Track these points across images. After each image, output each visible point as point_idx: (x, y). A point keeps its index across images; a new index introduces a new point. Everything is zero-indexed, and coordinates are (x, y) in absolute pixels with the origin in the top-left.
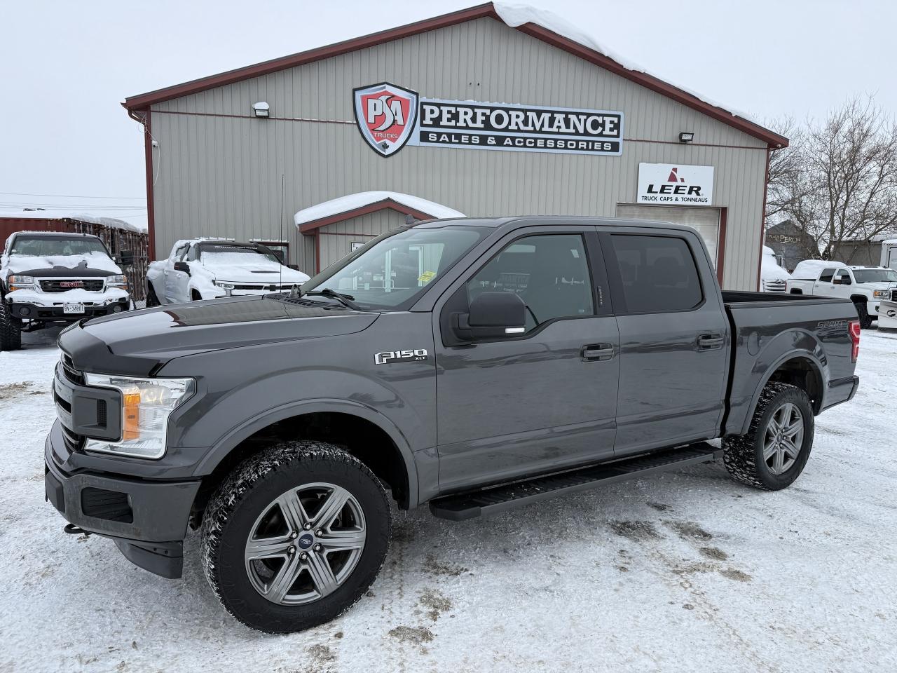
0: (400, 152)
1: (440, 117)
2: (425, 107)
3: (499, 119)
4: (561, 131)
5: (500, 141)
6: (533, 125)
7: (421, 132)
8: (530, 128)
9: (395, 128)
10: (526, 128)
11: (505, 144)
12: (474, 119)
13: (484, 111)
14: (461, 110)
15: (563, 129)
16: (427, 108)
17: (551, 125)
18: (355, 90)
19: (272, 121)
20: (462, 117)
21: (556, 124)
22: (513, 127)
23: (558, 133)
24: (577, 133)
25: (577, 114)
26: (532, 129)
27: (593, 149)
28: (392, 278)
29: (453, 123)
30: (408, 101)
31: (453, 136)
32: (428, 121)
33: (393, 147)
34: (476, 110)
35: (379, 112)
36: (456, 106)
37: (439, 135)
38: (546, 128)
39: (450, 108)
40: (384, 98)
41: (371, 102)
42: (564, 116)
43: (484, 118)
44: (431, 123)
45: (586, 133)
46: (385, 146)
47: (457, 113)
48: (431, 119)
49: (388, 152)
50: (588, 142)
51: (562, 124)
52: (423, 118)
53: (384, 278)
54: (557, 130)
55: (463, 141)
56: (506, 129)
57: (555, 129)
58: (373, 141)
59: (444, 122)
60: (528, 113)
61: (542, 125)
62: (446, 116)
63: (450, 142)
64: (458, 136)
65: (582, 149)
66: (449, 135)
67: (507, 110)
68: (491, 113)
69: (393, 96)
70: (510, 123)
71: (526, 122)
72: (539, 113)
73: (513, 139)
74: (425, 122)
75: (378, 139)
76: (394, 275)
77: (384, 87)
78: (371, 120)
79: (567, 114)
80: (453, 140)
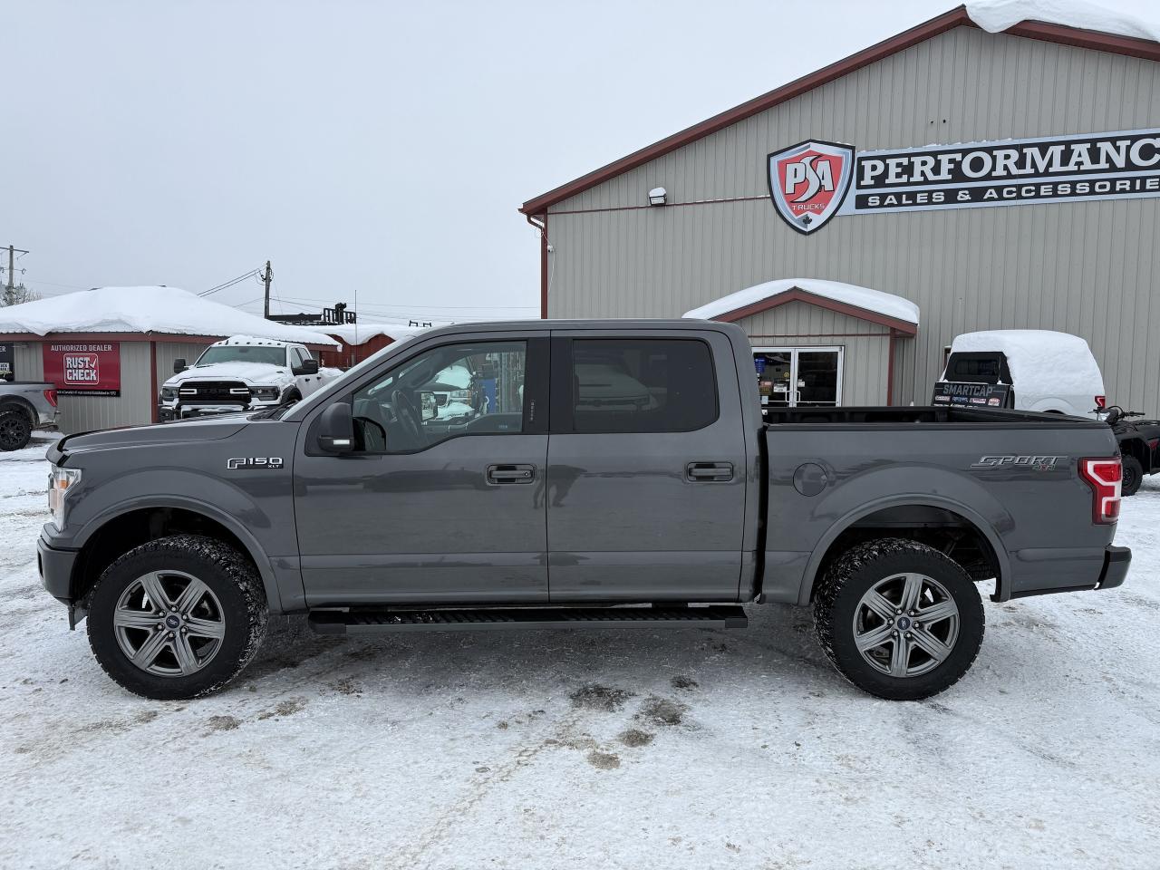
0: (827, 225)
1: (886, 173)
2: (863, 163)
3: (976, 166)
4: (1082, 168)
5: (977, 195)
6: (1034, 165)
7: (858, 197)
8: (1029, 170)
9: (822, 195)
10: (1022, 172)
11: (985, 197)
12: (936, 170)
13: (952, 156)
14: (917, 161)
15: (1088, 165)
16: (867, 165)
17: (1065, 161)
18: (769, 156)
19: (669, 208)
20: (918, 169)
21: (1074, 159)
22: (1000, 172)
23: (1079, 172)
24: (1113, 168)
25: (1113, 140)
26: (1032, 171)
27: (1143, 189)
28: (799, 389)
29: (904, 179)
30: (841, 159)
31: (904, 196)
32: (867, 181)
33: (817, 220)
34: (939, 157)
35: (800, 179)
36: (909, 156)
37: (883, 197)
38: (1056, 167)
39: (899, 160)
40: (807, 160)
41: (790, 168)
42: (1088, 145)
43: (952, 166)
44: (872, 182)
45: (1130, 166)
46: (807, 221)
47: (911, 164)
48: (872, 178)
49: (811, 227)
50: (1133, 180)
51: (1086, 158)
52: (861, 176)
53: (788, 389)
54: (1076, 168)
55: (918, 201)
56: (988, 177)
57: (1072, 167)
58: (789, 214)
59: (892, 179)
60: (1025, 150)
61: (1050, 164)
62: (893, 170)
63: (900, 204)
64: (912, 196)
65: (1123, 191)
66: (898, 196)
67: (989, 150)
68: (963, 158)
69: (820, 156)
70: (994, 168)
71: (1021, 163)
72: (1044, 148)
73: (999, 189)
74: (862, 183)
75: (797, 212)
76: (802, 384)
77: (809, 146)
78: (790, 189)
79: (1094, 142)
80: (904, 202)
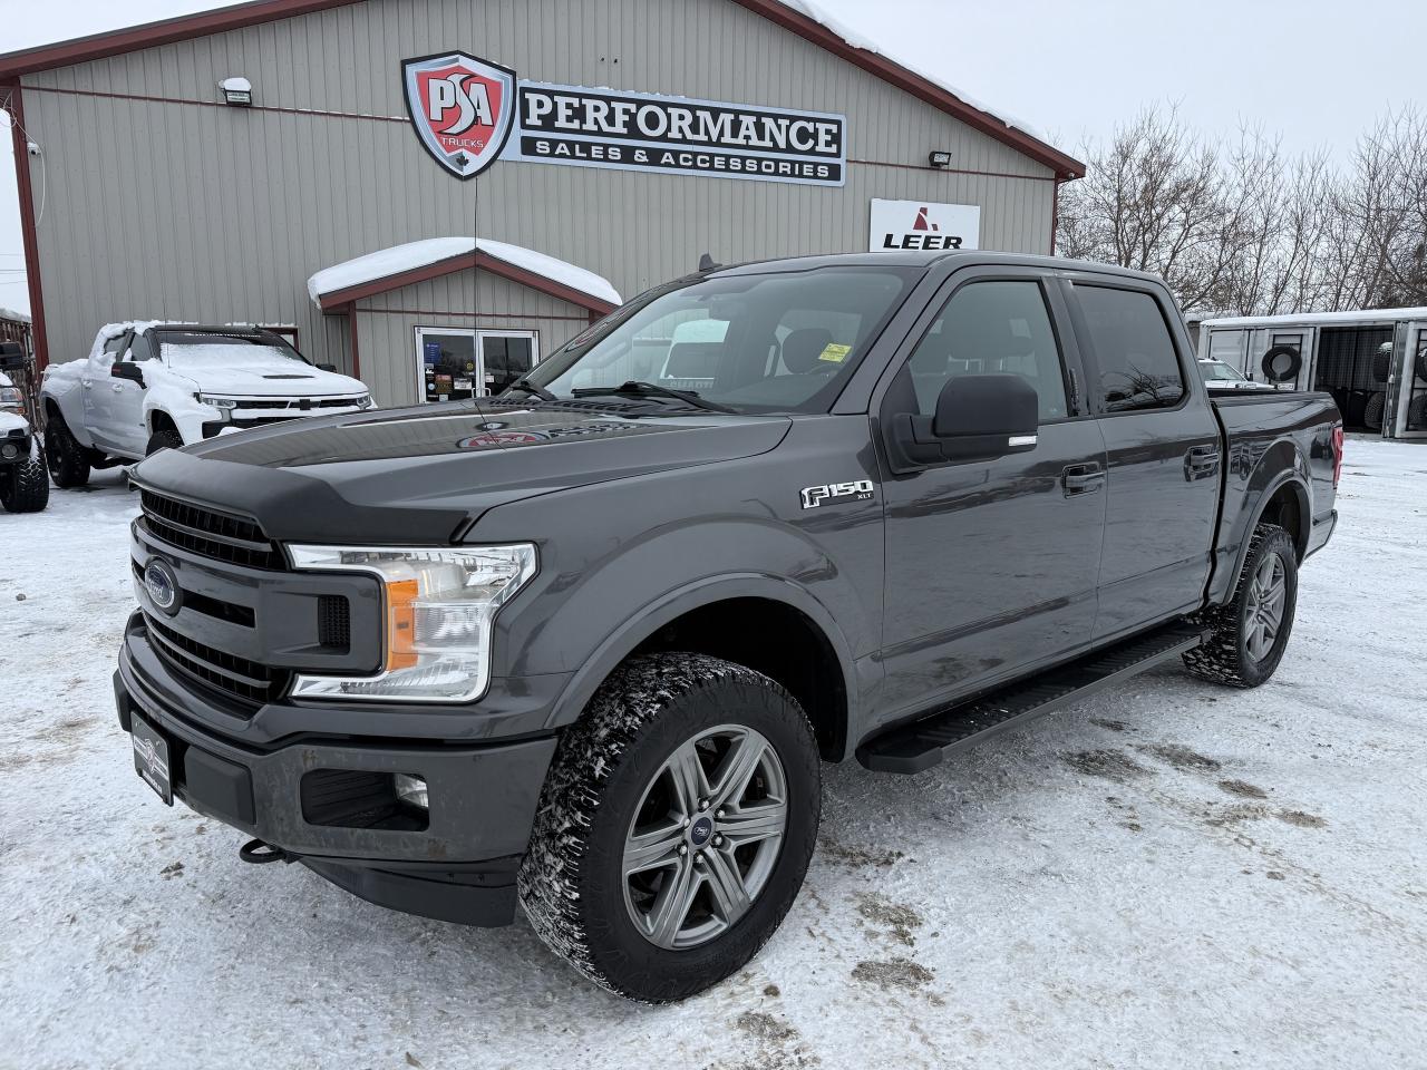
0: (488, 171)
1: (554, 114)
2: (527, 95)
3: (652, 121)
4: (751, 143)
5: (654, 157)
6: (707, 132)
7: (524, 139)
8: (702, 137)
9: (478, 130)
10: (696, 137)
11: (663, 162)
12: (611, 119)
13: (627, 106)
14: (590, 104)
15: (754, 141)
16: (532, 98)
17: (735, 134)
18: (404, 63)
19: (255, 112)
20: (590, 114)
21: (743, 132)
22: (675, 134)
23: (747, 147)
24: (776, 148)
25: (776, 117)
26: (706, 138)
27: (801, 175)
29: (576, 124)
30: (499, 84)
31: (577, 147)
32: (533, 120)
33: (475, 162)
34: (613, 104)
35: (449, 102)
36: (580, 96)
37: (554, 144)
38: (727, 139)
39: (569, 100)
40: (456, 78)
41: (435, 85)
42: (754, 119)
43: (627, 118)
44: (539, 123)
45: (790, 149)
46: (462, 161)
47: (583, 107)
48: (540, 117)
49: (467, 170)
50: (793, 163)
51: (752, 132)
52: (525, 114)
54: (744, 142)
55: (594, 156)
56: (664, 138)
57: (741, 141)
58: (439, 150)
59: (561, 123)
60: (699, 113)
61: (721, 133)
62: (563, 112)
63: (573, 156)
64: (586, 147)
65: (785, 174)
66: (571, 145)
67: (664, 106)
68: (638, 109)
69: (472, 76)
70: (669, 129)
71: (694, 128)
72: (715, 113)
73: (676, 154)
74: (528, 122)
75: (449, 148)
77: (457, 60)
78: (436, 115)
79: (759, 115)
80: (578, 154)
